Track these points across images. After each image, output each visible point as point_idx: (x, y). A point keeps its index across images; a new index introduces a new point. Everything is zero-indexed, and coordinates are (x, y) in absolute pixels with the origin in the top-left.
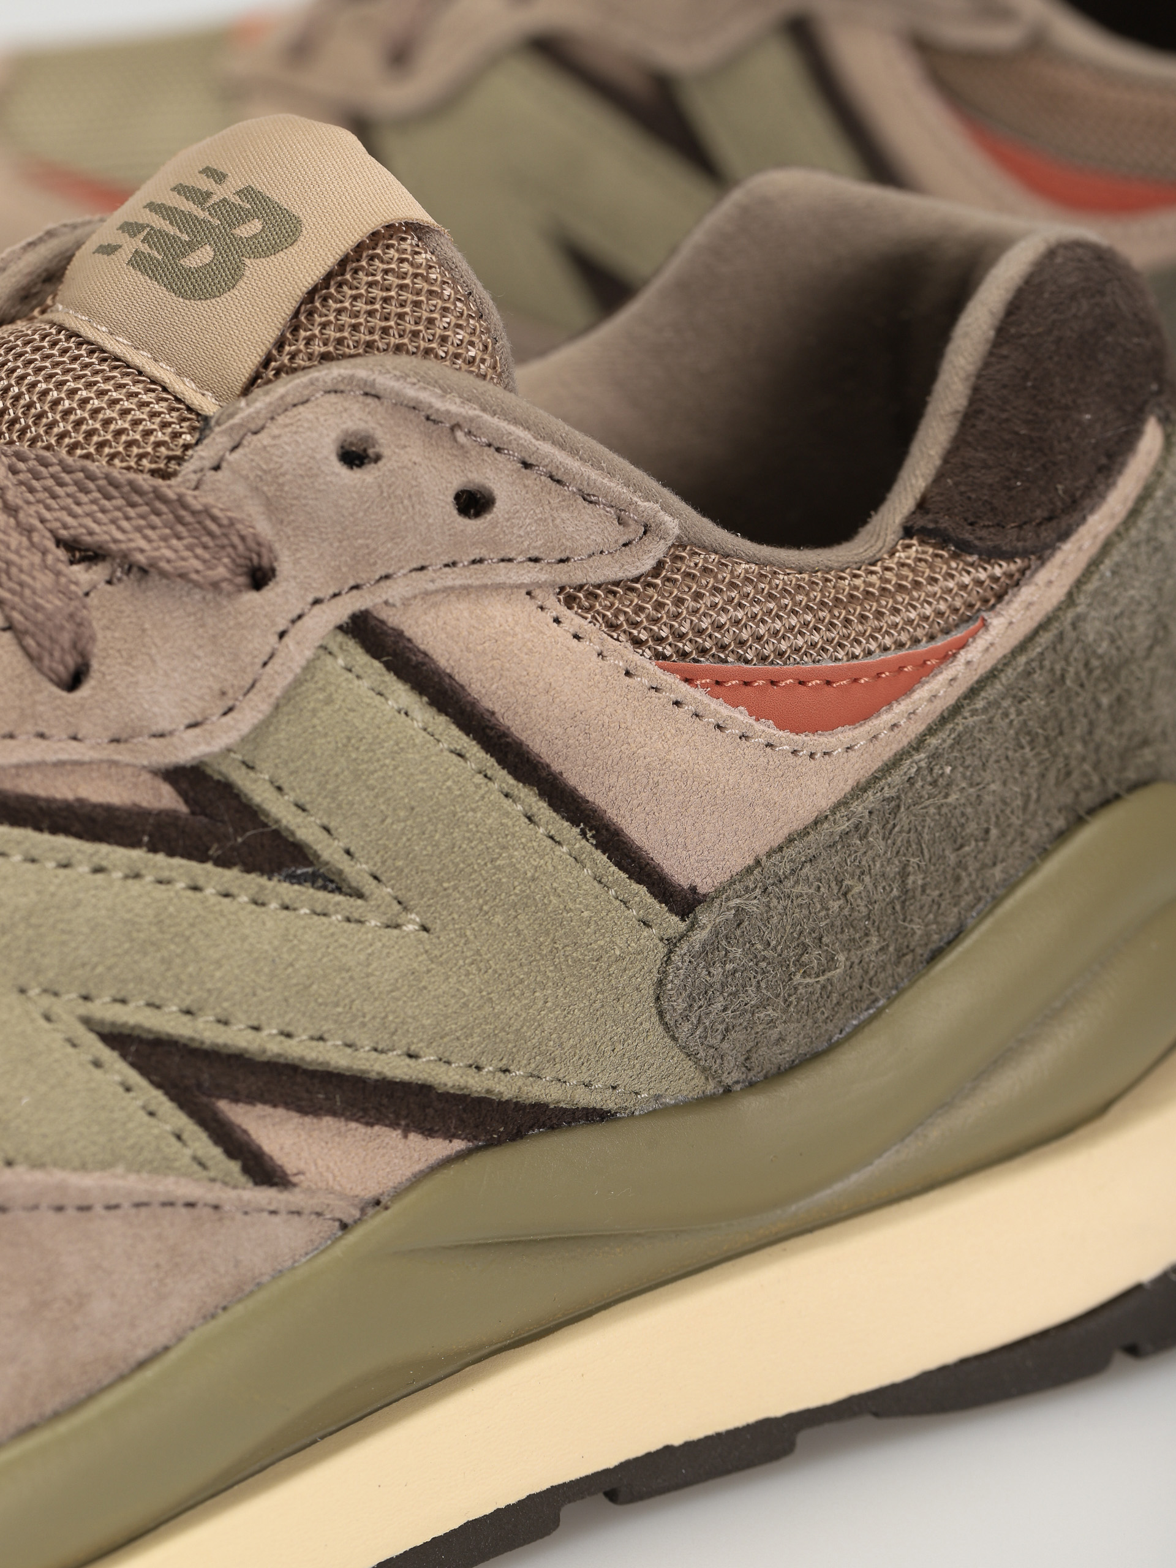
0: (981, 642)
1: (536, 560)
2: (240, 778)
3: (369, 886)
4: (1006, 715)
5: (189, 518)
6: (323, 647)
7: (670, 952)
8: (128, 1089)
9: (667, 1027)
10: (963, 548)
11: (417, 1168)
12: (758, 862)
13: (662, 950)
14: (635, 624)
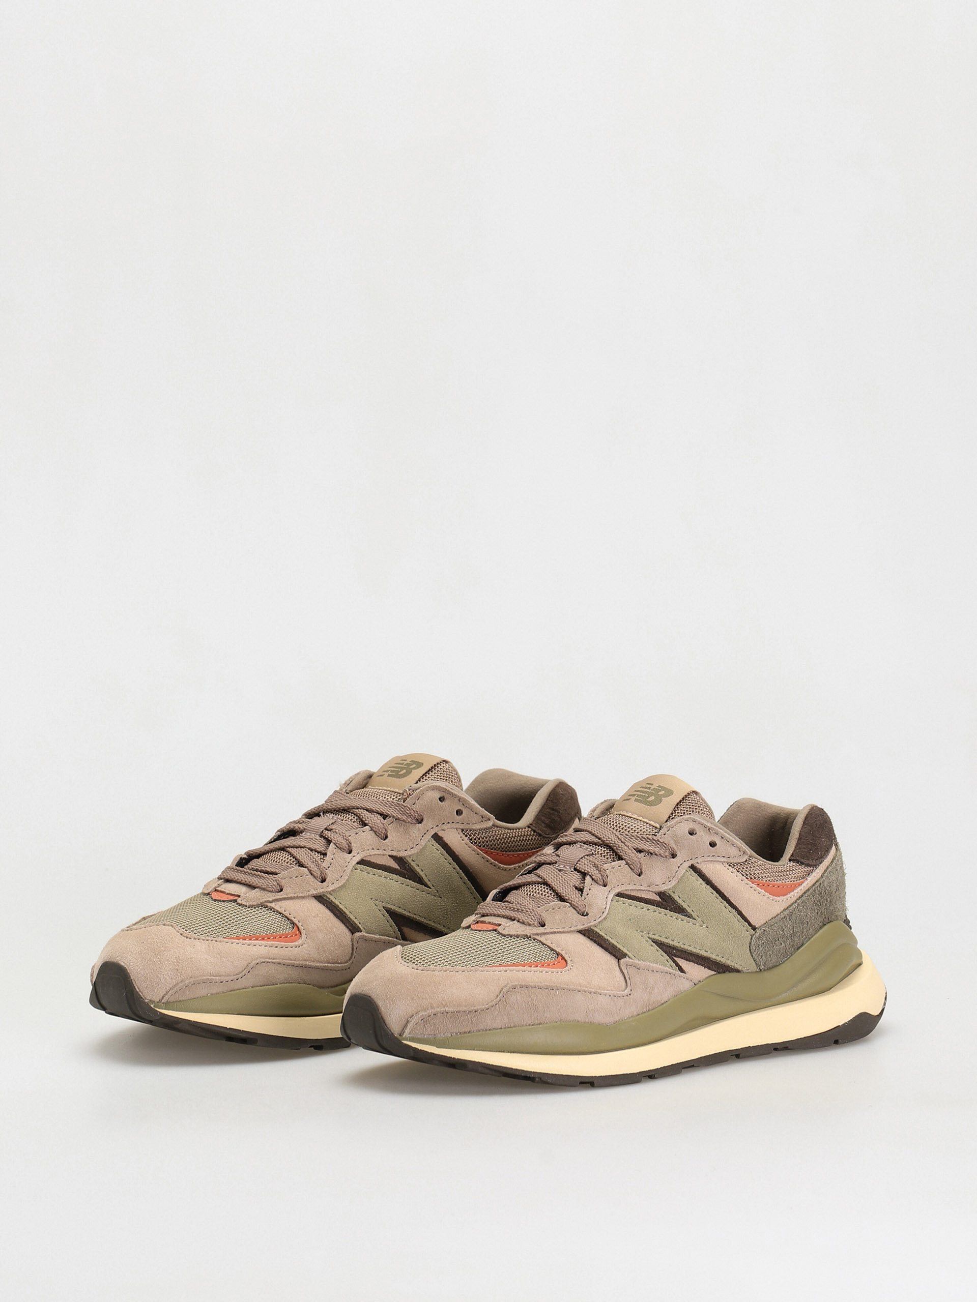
0: (806, 882)
1: (724, 857)
2: (672, 894)
3: (697, 918)
4: (811, 899)
5: (660, 844)
6: (686, 870)
7: (752, 937)
8: (658, 951)
9: (751, 953)
10: (802, 863)
11: (707, 976)
12: (766, 922)
13: (750, 937)
14: (742, 871)
